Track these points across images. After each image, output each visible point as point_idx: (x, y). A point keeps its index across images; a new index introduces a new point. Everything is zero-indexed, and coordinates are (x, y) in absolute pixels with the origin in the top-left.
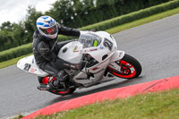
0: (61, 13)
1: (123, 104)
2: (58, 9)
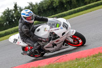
0: (7, 18)
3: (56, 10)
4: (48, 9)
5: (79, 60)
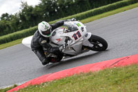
1: (95, 76)
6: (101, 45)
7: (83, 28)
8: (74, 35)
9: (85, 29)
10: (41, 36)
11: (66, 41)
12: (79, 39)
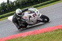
0: (3, 8)
1: (24, 38)
2: (2, 6)
3: (33, 3)
4: (28, 3)
5: (46, 33)
6: (46, 20)
7: (37, 12)
8: (33, 15)
9: (38, 12)
10: (17, 16)
11: (29, 18)
12: (35, 17)
